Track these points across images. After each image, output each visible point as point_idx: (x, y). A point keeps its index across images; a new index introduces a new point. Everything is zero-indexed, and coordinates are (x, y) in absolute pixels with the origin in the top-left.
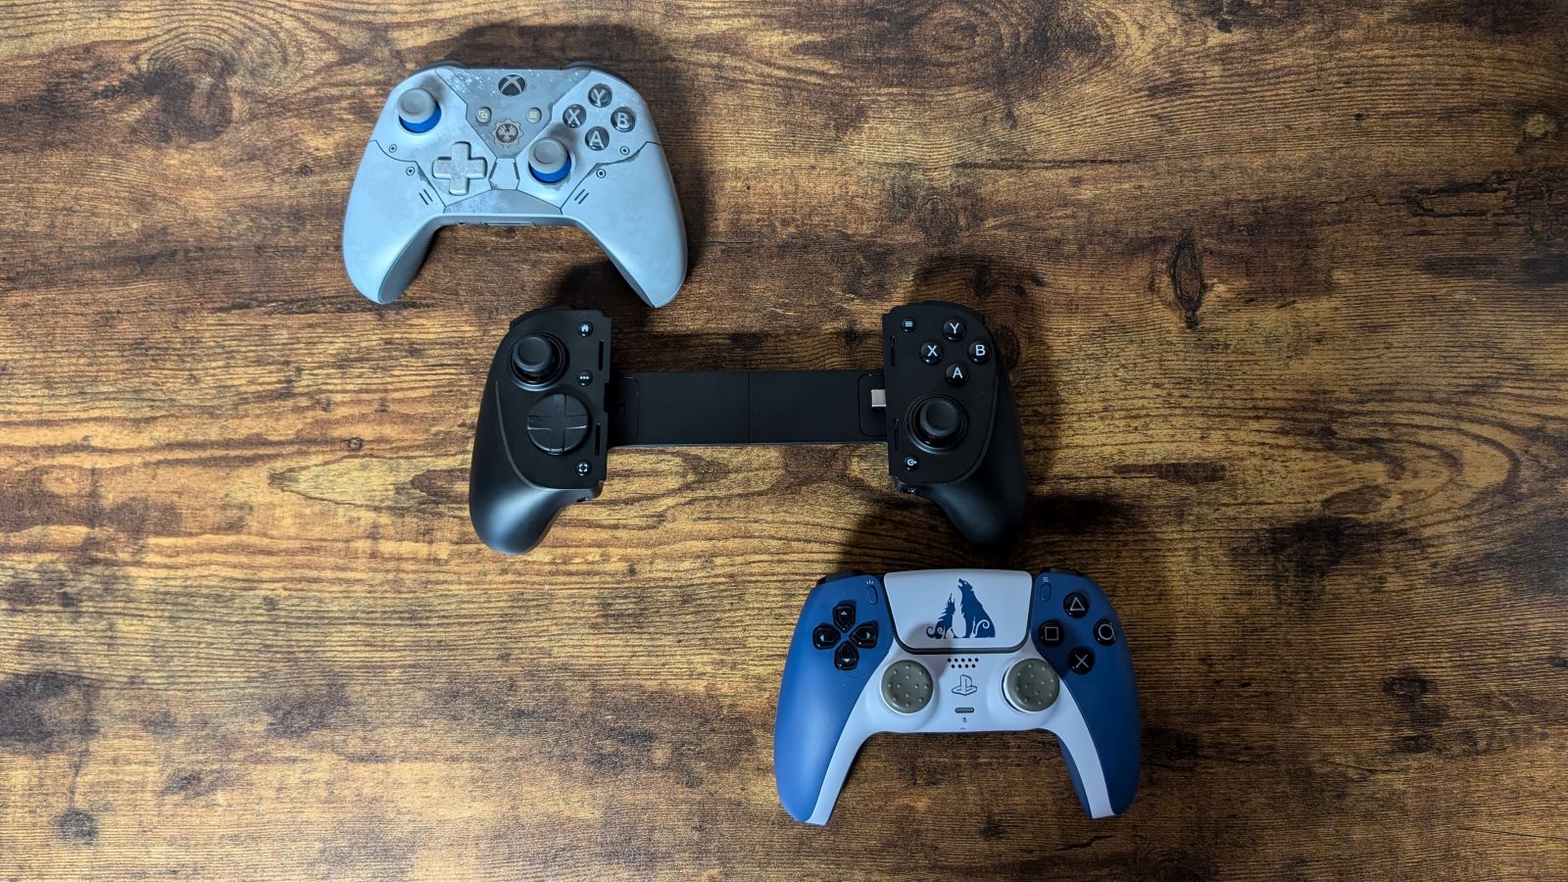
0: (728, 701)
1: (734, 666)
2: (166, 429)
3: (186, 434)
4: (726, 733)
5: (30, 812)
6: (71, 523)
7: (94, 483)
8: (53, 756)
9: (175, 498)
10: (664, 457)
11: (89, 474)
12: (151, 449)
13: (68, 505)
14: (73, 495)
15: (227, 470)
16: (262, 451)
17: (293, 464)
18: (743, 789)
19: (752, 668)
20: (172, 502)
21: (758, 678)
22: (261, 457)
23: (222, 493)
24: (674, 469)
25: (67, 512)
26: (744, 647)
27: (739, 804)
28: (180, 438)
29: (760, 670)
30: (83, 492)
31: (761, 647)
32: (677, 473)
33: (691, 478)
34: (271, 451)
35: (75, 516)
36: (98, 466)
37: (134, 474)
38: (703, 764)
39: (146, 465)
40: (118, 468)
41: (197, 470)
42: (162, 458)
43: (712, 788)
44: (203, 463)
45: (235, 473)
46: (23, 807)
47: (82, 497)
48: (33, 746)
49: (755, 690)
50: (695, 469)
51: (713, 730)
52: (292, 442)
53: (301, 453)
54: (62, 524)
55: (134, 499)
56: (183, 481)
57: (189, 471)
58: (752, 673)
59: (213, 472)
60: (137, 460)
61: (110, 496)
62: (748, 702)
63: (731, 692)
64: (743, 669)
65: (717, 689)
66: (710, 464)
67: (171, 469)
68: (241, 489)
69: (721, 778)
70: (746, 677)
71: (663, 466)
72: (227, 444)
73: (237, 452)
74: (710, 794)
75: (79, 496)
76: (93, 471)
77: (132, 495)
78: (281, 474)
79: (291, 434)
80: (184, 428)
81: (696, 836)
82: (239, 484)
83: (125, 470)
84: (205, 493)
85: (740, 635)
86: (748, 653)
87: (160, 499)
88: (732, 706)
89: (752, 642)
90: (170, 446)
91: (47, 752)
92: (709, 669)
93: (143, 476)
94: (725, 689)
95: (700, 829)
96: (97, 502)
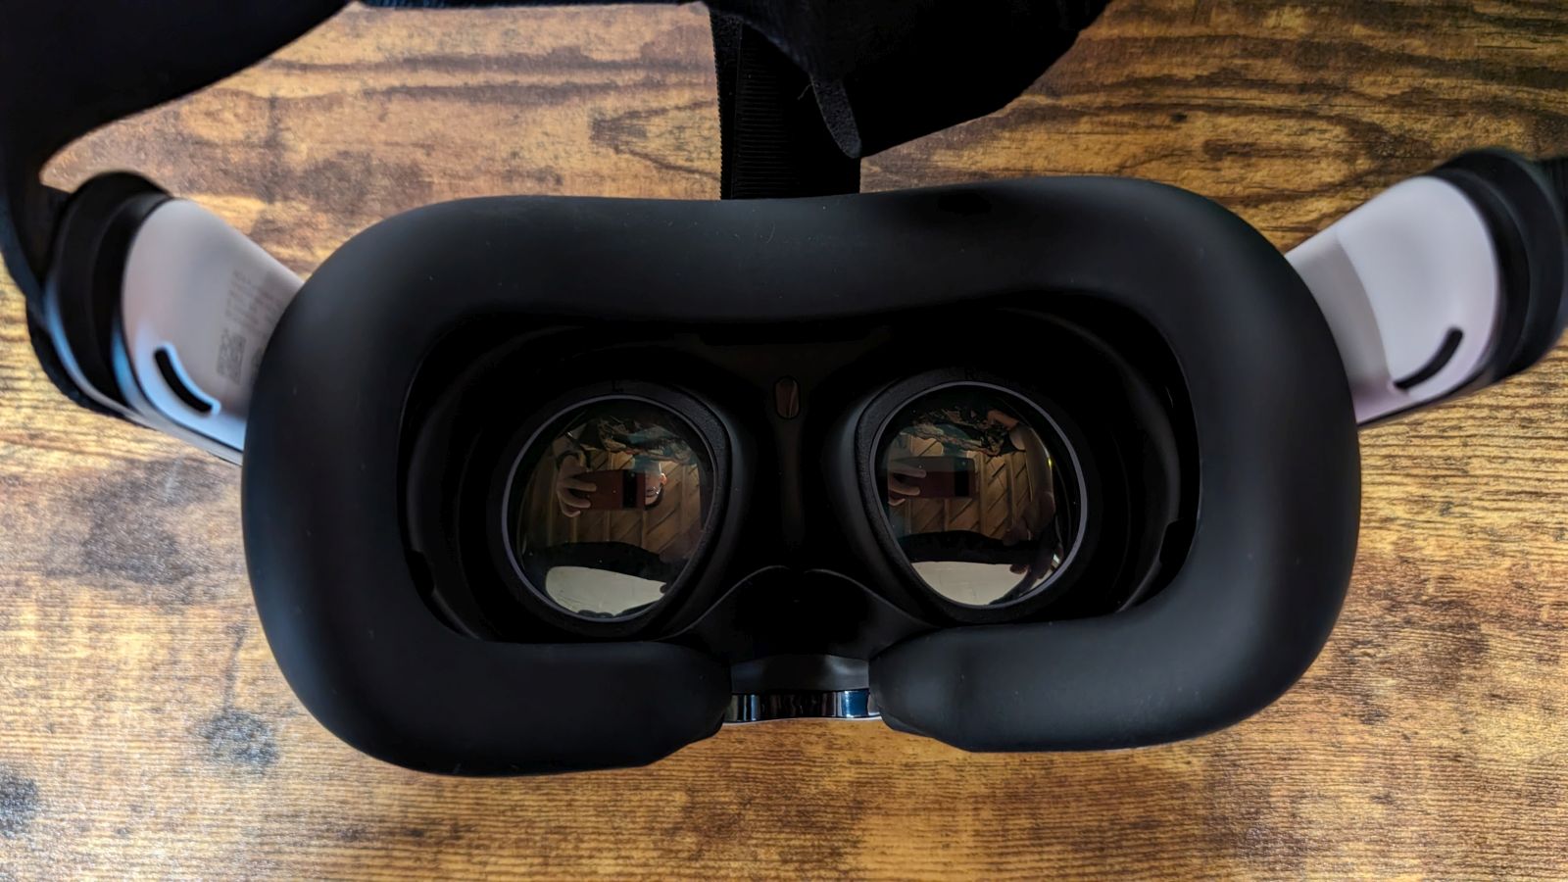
0: (1437, 571)
1: (1446, 508)
2: (404, 33)
3: (441, 43)
4: (1431, 627)
5: (156, 710)
6: (231, 192)
7: (275, 124)
8: (196, 610)
9: (420, 155)
10: (1312, 124)
11: (265, 106)
12: (377, 67)
13: (226, 160)
14: (237, 144)
15: (516, 110)
16: (580, 78)
17: (637, 104)
18: (1464, 732)
19: (1480, 514)
20: (415, 164)
21: (1489, 532)
22: (578, 90)
23: (504, 150)
24: (1333, 147)
25: (226, 172)
26: (1466, 474)
27: (1457, 758)
28: (431, 48)
29: (1494, 518)
30: (255, 139)
31: (1497, 477)
32: (1337, 155)
33: (1363, 164)
34: (594, 78)
35: (239, 180)
36: (282, 93)
37: (347, 110)
38: (1391, 682)
39: (368, 94)
40: (319, 98)
41: (461, 106)
42: (396, 83)
43: (1409, 726)
44: (473, 95)
45: (530, 115)
46: (139, 701)
47: (252, 146)
48: (161, 591)
49: (1486, 554)
50: (1370, 149)
51: (1408, 622)
52: (633, 65)
53: (649, 85)
54: (216, 193)
55: (346, 154)
56: (435, 125)
57: (444, 108)
58: (1478, 522)
59: (490, 112)
60: (352, 85)
61: (304, 147)
62: (1471, 575)
63: (1441, 555)
64: (1464, 515)
65: (1415, 550)
66: (1399, 140)
67: (412, 103)
68: (540, 145)
69: (1424, 709)
70: (1469, 530)
71: (1311, 141)
72: (514, 63)
73: (534, 79)
74: (1406, 737)
75: (247, 144)
76: (273, 102)
77: (342, 148)
78: (614, 120)
79: (633, 51)
80: (437, 31)
81: (1378, 811)
82: (536, 135)
83: (329, 103)
84: (474, 149)
85: (1457, 453)
86: (1470, 487)
87: (393, 157)
88: (1442, 579)
89: (1477, 466)
90: (412, 63)
91: (184, 601)
92: (1400, 511)
93: (362, 114)
94: (1430, 549)
95: (1385, 799)
96: (278, 157)
